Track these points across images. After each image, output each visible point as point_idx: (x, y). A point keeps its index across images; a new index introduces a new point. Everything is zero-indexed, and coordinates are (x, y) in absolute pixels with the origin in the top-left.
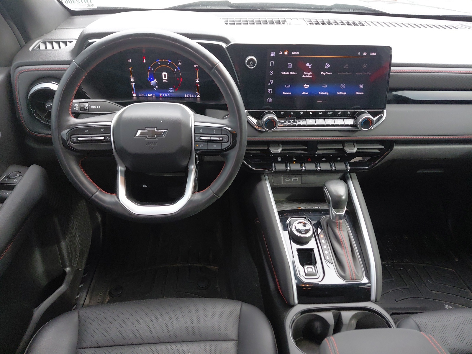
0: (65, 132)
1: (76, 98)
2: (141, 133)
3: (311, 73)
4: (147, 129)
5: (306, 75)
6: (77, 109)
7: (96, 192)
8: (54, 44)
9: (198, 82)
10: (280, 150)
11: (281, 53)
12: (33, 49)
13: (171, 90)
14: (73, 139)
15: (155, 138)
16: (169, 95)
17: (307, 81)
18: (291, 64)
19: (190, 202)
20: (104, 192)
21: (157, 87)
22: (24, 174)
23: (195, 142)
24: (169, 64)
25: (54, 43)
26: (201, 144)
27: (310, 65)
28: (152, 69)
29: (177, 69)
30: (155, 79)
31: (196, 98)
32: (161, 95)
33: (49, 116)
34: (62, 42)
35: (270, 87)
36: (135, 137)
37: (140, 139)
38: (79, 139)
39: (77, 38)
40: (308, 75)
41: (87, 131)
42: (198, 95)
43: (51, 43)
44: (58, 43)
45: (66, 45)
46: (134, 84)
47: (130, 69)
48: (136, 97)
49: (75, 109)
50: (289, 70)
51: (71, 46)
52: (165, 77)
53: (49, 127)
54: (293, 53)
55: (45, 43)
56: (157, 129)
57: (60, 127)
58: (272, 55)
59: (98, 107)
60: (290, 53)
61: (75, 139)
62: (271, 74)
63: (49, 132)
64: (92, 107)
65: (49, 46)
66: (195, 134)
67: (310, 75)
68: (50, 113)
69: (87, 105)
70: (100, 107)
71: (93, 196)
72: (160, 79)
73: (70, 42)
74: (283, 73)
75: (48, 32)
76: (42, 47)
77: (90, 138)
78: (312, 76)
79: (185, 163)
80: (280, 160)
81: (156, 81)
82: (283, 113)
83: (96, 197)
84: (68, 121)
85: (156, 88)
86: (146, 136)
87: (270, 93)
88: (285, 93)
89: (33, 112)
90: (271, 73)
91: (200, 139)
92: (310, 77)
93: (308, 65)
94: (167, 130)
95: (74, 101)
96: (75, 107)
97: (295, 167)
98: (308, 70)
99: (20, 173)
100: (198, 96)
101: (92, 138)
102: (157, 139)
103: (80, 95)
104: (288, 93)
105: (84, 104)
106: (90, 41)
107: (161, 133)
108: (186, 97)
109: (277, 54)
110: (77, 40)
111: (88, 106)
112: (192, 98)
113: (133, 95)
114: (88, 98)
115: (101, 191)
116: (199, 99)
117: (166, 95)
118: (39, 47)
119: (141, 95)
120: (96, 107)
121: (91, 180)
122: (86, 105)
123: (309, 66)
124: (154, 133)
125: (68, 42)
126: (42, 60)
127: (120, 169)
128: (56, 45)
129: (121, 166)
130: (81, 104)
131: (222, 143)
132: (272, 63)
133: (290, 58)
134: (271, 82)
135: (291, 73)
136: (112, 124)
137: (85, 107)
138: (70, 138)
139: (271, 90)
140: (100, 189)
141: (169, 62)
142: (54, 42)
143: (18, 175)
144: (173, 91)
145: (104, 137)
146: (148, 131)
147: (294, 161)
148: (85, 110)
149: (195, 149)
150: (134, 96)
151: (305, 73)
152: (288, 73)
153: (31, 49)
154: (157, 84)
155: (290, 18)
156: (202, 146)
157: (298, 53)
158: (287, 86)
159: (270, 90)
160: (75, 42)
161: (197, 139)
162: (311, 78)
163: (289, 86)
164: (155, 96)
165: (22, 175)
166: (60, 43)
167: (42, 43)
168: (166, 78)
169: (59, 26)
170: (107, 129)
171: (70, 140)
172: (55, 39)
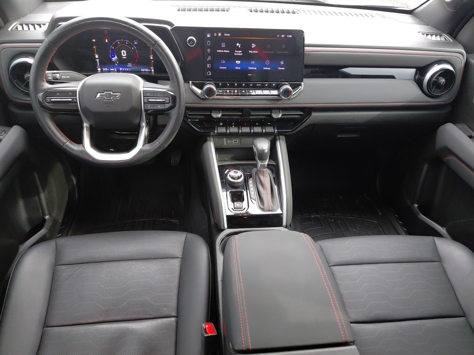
0: (40, 95)
1: (48, 70)
2: (101, 95)
3: (241, 52)
4: (105, 92)
5: (237, 53)
6: (50, 78)
7: (66, 143)
8: (30, 26)
9: (151, 58)
10: (219, 116)
11: (215, 34)
12: (12, 30)
13: (130, 65)
15: (112, 99)
16: (128, 70)
17: (238, 58)
18: (224, 44)
19: (141, 151)
20: (73, 143)
21: (118, 62)
22: (8, 133)
23: (144, 103)
24: (127, 43)
25: (30, 25)
26: (149, 105)
27: (240, 45)
28: (113, 48)
29: (134, 48)
30: (116, 56)
31: (151, 72)
32: (121, 69)
33: (27, 85)
34: (37, 24)
35: (209, 62)
36: (96, 99)
37: (99, 100)
38: (52, 100)
39: (49, 21)
40: (238, 53)
41: (58, 94)
42: (153, 70)
43: (28, 25)
44: (33, 25)
45: (40, 27)
46: (98, 60)
47: (94, 47)
48: (100, 71)
50: (223, 49)
51: (45, 28)
52: (124, 54)
53: (28, 95)
54: (225, 35)
55: (22, 25)
57: (37, 90)
58: (208, 36)
59: (67, 77)
60: (223, 35)
61: (48, 100)
62: (209, 51)
63: (29, 99)
64: (63, 77)
65: (26, 27)
66: (144, 97)
67: (240, 53)
68: (28, 83)
69: (59, 75)
70: (69, 77)
71: (64, 145)
72: (120, 56)
73: (44, 24)
74: (218, 51)
75: (24, 16)
76: (20, 28)
77: (61, 100)
78: (242, 54)
79: (137, 121)
80: (222, 124)
81: (117, 58)
82: (221, 84)
83: (67, 146)
84: (43, 86)
85: (116, 63)
86: (104, 98)
87: (209, 67)
88: (222, 68)
89: (14, 81)
90: (209, 50)
91: (148, 101)
92: (240, 54)
93: (238, 44)
94: (120, 93)
95: (47, 72)
96: (49, 77)
97: (234, 130)
98: (238, 49)
99: (5, 132)
100: (153, 71)
102: (113, 100)
103: (52, 67)
104: (224, 68)
105: (56, 74)
106: (59, 24)
107: (116, 95)
108: (143, 71)
109: (212, 35)
110: (49, 23)
111: (59, 76)
112: (147, 71)
113: (98, 69)
114: (59, 70)
115: (70, 142)
116: (153, 73)
117: (126, 70)
118: (17, 28)
119: (104, 69)
120: (66, 77)
121: (63, 134)
122: (58, 75)
123: (239, 46)
124: (110, 95)
125: (41, 25)
126: (20, 39)
127: (86, 125)
128: (31, 27)
129: (86, 122)
130: (54, 74)
131: (165, 104)
132: (209, 42)
133: (223, 39)
134: (209, 58)
135: (225, 51)
136: (78, 89)
137: (57, 77)
138: (45, 99)
139: (210, 65)
140: (70, 140)
141: (126, 42)
142: (31, 24)
143: (3, 133)
144: (131, 66)
145: (71, 99)
146: (106, 93)
147: (233, 125)
148: (57, 79)
149: (144, 109)
150: (98, 70)
151: (236, 51)
152: (223, 51)
153: (10, 29)
154: (117, 60)
155: (234, 6)
156: (149, 107)
157: (229, 35)
158: (222, 62)
159: (209, 65)
160: (47, 24)
161: (146, 101)
162: (241, 55)
163: (224, 62)
164: (116, 70)
165: (6, 133)
166: (35, 25)
167: (18, 24)
168: (125, 55)
169: (33, 11)
170: (74, 92)
171: (45, 101)
172: (30, 22)
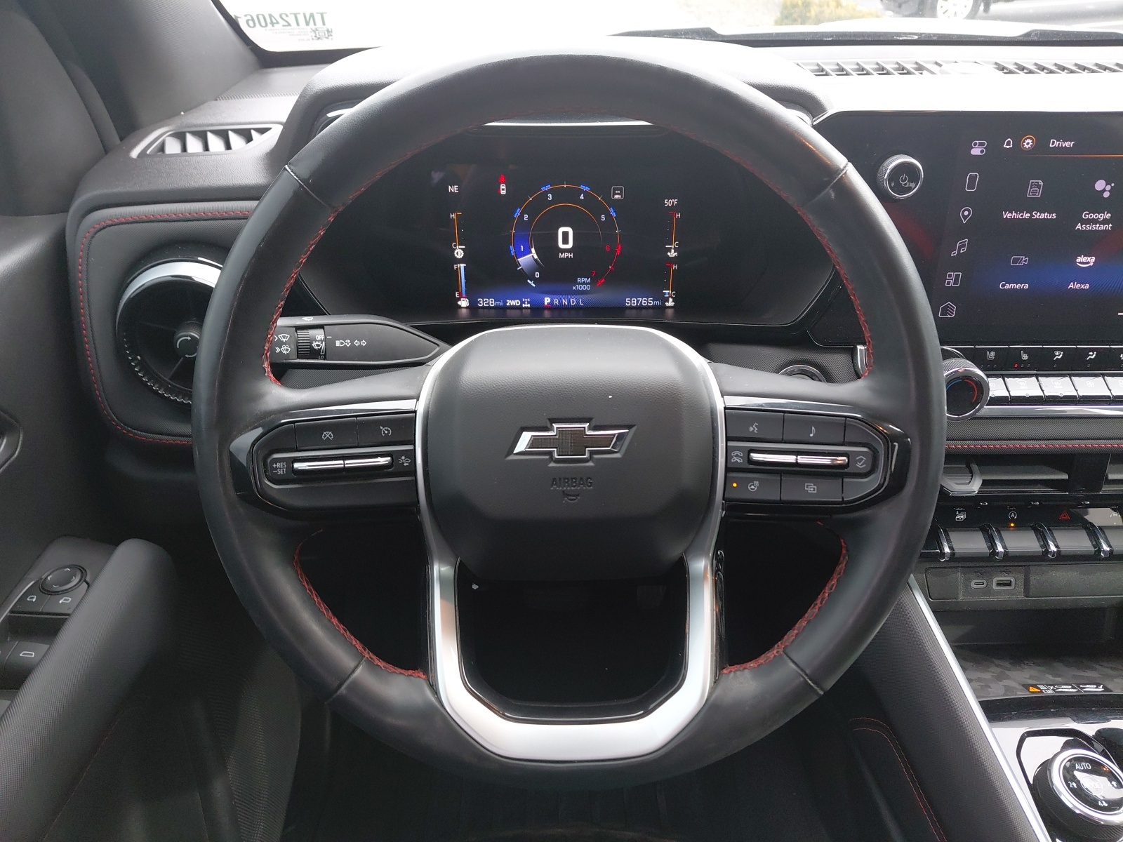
0: (244, 441)
1: (286, 313)
2: (534, 442)
3: (1108, 216)
4: (555, 426)
5: (1088, 222)
6: (285, 350)
7: (353, 671)
8: (211, 138)
9: (672, 254)
10: (975, 487)
11: (1008, 144)
12: (143, 154)
13: (583, 283)
14: (276, 468)
15: (586, 461)
16: (573, 302)
17: (1090, 243)
18: (1041, 183)
19: (710, 712)
20: (381, 664)
21: (537, 275)
22: (95, 578)
23: (728, 470)
24: (582, 197)
25: (210, 135)
26: (752, 480)
27: (1108, 188)
28: (526, 217)
29: (608, 215)
30: (533, 250)
31: (664, 308)
32: (547, 300)
33: (187, 370)
34: (235, 131)
35: (955, 264)
36: (511, 457)
37: (526, 466)
38: (297, 465)
39: (284, 119)
40: (1095, 222)
41: (328, 435)
42: (671, 300)
43: (202, 136)
44: (223, 135)
45: (249, 139)
46: (462, 266)
47: (453, 216)
48: (466, 308)
49: (278, 350)
50: (1031, 206)
51: (265, 143)
52: (565, 241)
53: (185, 412)
54: (1053, 143)
55: (181, 137)
56: (594, 423)
57: (227, 423)
58: (976, 151)
59: (357, 343)
60: (1041, 145)
61: (281, 468)
62: (965, 217)
63: (186, 429)
64: (338, 343)
65: (194, 145)
66: (728, 439)
67: (1105, 222)
68: (190, 366)
69: (323, 337)
70: (364, 343)
71: (343, 688)
72: (548, 249)
73: (262, 131)
74: (1007, 215)
75: (191, 107)
76: (173, 147)
77: (338, 464)
78: (1109, 227)
79: (674, 552)
80: (961, 517)
81: (536, 257)
82: (993, 354)
83: (356, 688)
84: (258, 397)
85: (533, 278)
86: (550, 453)
87: (952, 284)
88: (1007, 286)
89: (132, 361)
90: (966, 213)
91: (751, 461)
92: (1102, 227)
93: (1100, 185)
94: (629, 427)
95: (282, 322)
96: (280, 344)
97: (1020, 542)
98: (1097, 203)
99: (83, 571)
100: (670, 303)
101: (347, 462)
102: (590, 464)
103: (299, 304)
104: (1018, 286)
105: (312, 332)
106: (330, 115)
107: (606, 441)
108: (631, 308)
109: (994, 149)
110: (287, 126)
111: (325, 339)
112: (647, 308)
113: (459, 303)
114: (322, 314)
115: (370, 663)
116: (670, 312)
117: (565, 302)
118: (162, 148)
119: (482, 302)
120: (352, 342)
121: (335, 621)
122: (319, 335)
123: (1104, 190)
125: (253, 132)
126: (170, 187)
127: (440, 571)
128: (215, 143)
129: (443, 560)
130: (301, 333)
131: (843, 476)
132: (973, 179)
133: (1041, 161)
134: (962, 247)
135: (1038, 216)
136: (421, 407)
137: (314, 344)
138: (265, 464)
139: (957, 276)
140: (367, 654)
141: (582, 191)
142: (213, 132)
143: (75, 580)
144: (587, 287)
145: (389, 458)
146: (560, 432)
147: (1013, 520)
148: (315, 353)
149: (724, 498)
150: (460, 307)
151: (1086, 215)
152: (1027, 216)
153: (135, 153)
154: (537, 265)
156: (753, 488)
157: (1068, 144)
158: (1016, 261)
159: (953, 274)
160: (276, 131)
161: (737, 459)
162: (1105, 231)
163: (1024, 260)
164: (529, 305)
165: (88, 579)
166: (231, 135)
167: (171, 135)
168: (570, 245)
169: (225, 89)
170: (404, 423)
171: (262, 471)
172: (212, 125)
